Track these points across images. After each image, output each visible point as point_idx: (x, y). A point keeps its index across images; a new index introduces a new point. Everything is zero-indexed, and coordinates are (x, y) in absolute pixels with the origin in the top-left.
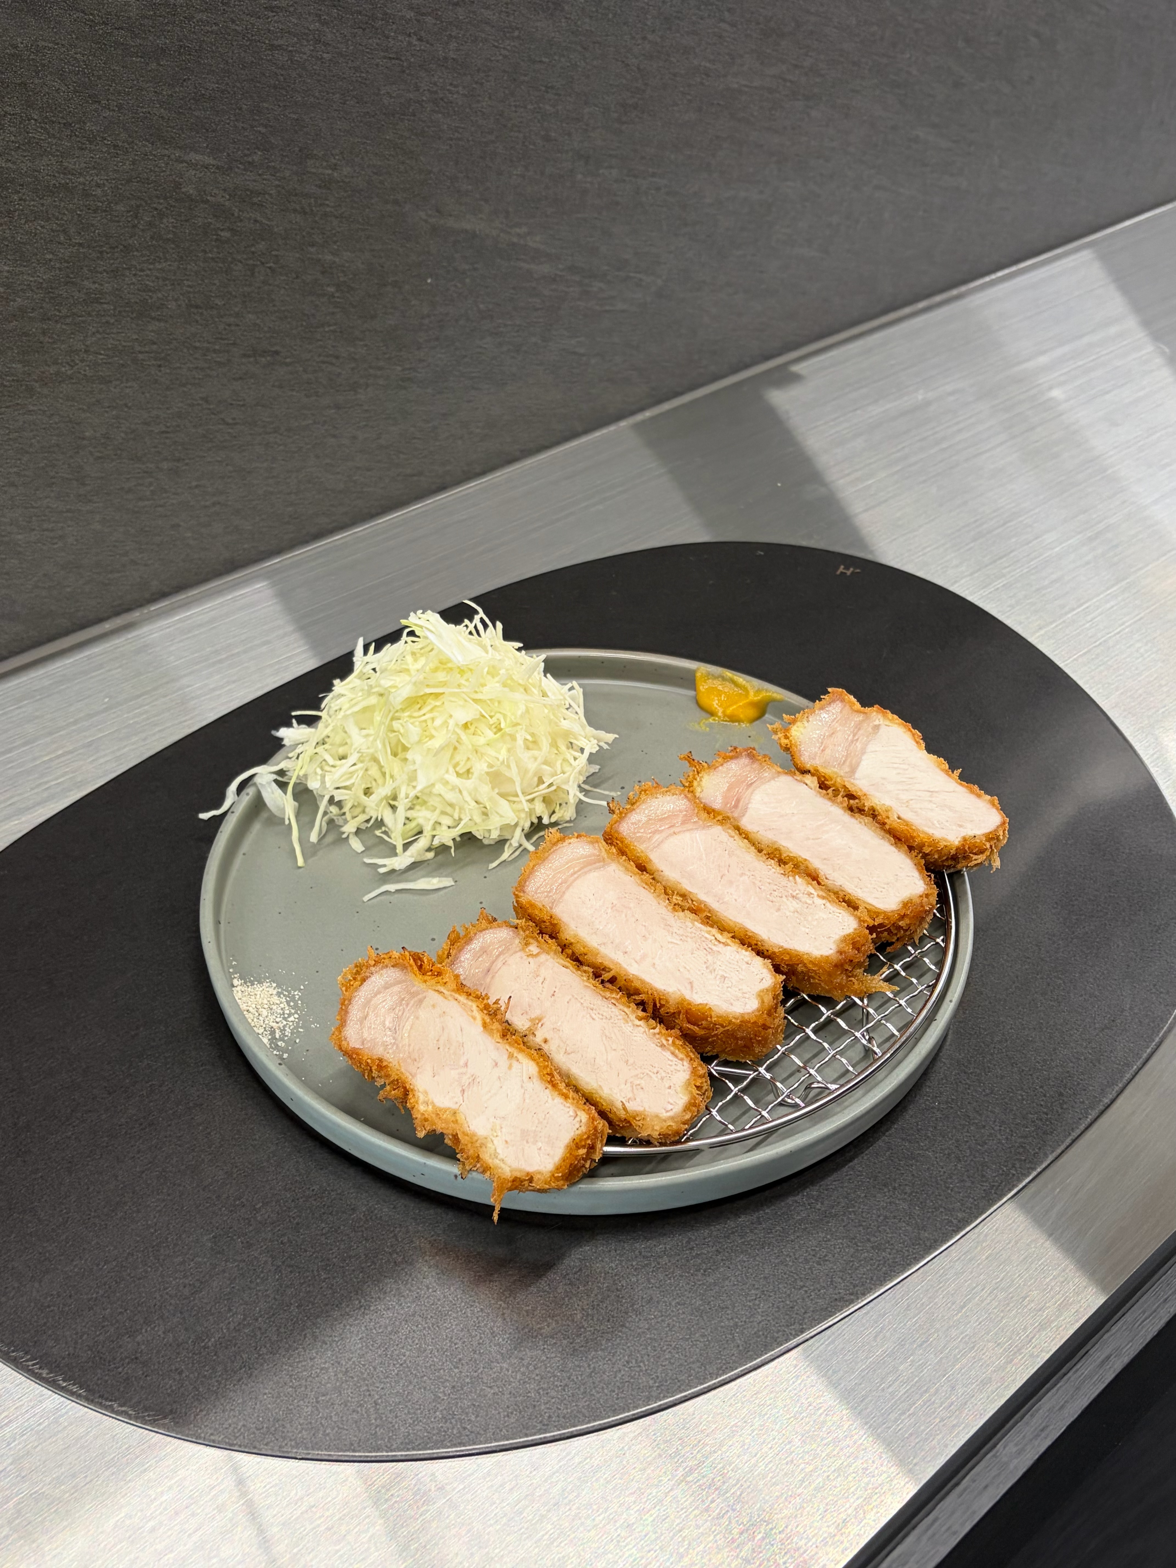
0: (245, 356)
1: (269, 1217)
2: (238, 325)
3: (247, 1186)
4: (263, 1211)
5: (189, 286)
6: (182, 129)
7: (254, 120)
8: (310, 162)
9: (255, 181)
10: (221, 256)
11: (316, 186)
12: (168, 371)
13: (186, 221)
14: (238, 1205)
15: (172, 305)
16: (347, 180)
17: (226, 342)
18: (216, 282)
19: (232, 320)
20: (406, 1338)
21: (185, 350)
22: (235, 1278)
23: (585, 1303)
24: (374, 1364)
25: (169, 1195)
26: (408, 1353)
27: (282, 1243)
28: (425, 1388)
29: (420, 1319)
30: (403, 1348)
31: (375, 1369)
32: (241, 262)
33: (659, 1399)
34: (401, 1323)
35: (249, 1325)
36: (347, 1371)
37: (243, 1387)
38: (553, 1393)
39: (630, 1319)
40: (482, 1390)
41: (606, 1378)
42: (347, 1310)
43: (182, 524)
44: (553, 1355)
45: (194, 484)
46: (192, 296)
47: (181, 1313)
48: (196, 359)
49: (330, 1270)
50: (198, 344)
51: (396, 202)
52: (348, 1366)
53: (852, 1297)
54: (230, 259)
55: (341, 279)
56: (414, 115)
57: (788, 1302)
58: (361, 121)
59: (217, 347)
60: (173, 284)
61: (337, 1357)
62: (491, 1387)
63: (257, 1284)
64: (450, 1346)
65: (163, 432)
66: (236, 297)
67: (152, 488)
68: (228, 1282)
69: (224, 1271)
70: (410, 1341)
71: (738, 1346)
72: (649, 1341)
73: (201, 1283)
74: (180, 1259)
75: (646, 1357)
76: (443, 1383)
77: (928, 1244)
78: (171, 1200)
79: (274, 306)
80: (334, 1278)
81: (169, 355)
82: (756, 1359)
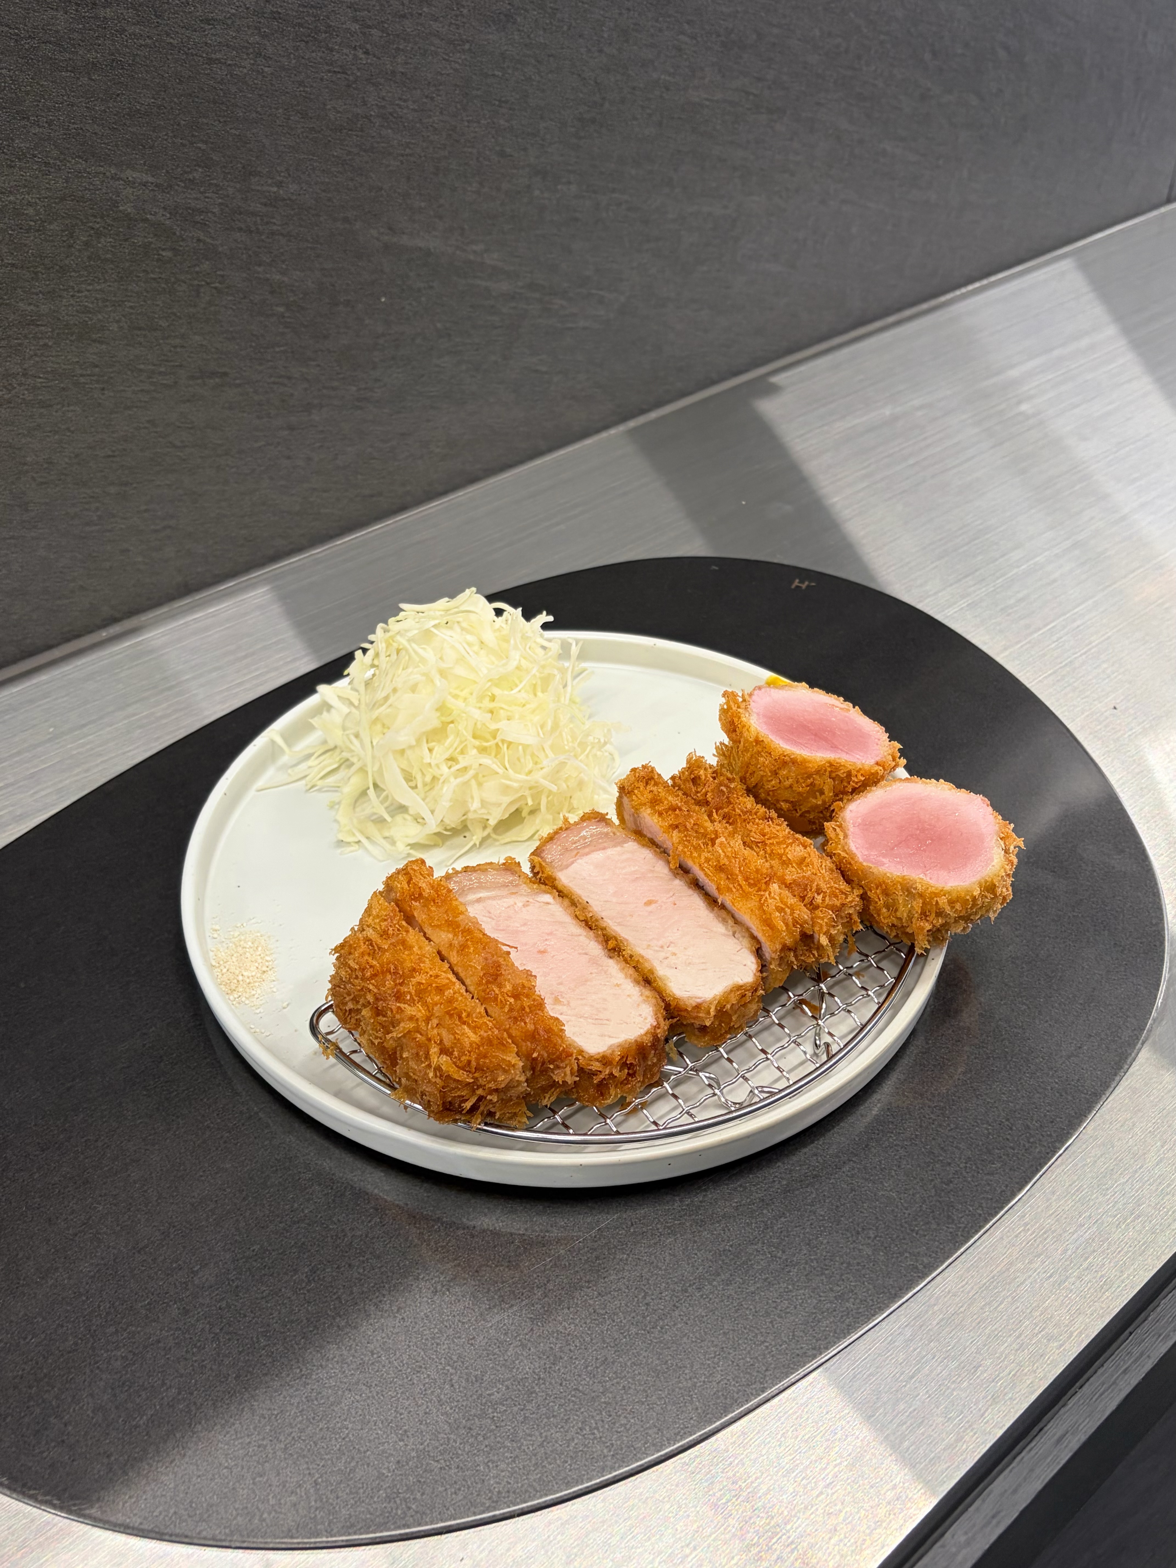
0: (192, 378)
1: (207, 1279)
2: (182, 347)
3: (184, 1247)
4: (201, 1274)
5: (131, 307)
6: (117, 146)
7: (193, 136)
8: (254, 180)
9: (197, 199)
10: (163, 276)
11: (261, 204)
12: (112, 394)
13: (126, 240)
14: (175, 1268)
15: (114, 327)
16: (294, 197)
17: (172, 364)
18: (158, 303)
19: (178, 341)
20: (348, 1410)
21: (129, 373)
22: (170, 1349)
23: (537, 1365)
24: (315, 1439)
25: (103, 1259)
26: (350, 1426)
27: (220, 1309)
28: (368, 1465)
29: (364, 1388)
30: (345, 1420)
31: (316, 1444)
32: (185, 283)
33: (613, 1469)
34: (344, 1392)
35: (184, 1399)
36: (286, 1448)
37: (176, 1469)
38: (503, 1466)
39: (583, 1383)
40: (428, 1464)
41: (559, 1448)
42: (288, 1379)
43: (132, 548)
44: (503, 1424)
45: (143, 508)
46: (133, 316)
47: (113, 1389)
48: (141, 381)
49: (270, 1337)
50: (142, 367)
51: (346, 220)
52: (288, 1441)
53: (815, 1352)
54: (173, 279)
55: (291, 299)
56: (362, 131)
57: (748, 1360)
58: (307, 137)
59: (162, 369)
60: (114, 305)
61: (275, 1433)
62: (438, 1461)
63: (193, 1354)
64: (396, 1417)
65: (109, 456)
66: (180, 318)
67: (99, 513)
68: (163, 1353)
69: (159, 1341)
70: (353, 1412)
71: (697, 1409)
72: (604, 1405)
73: (134, 1354)
74: (112, 1329)
75: (600, 1424)
76: (387, 1458)
77: (893, 1292)
78: (105, 1265)
79: (222, 326)
80: (275, 1344)
81: (111, 378)
82: (715, 1422)
